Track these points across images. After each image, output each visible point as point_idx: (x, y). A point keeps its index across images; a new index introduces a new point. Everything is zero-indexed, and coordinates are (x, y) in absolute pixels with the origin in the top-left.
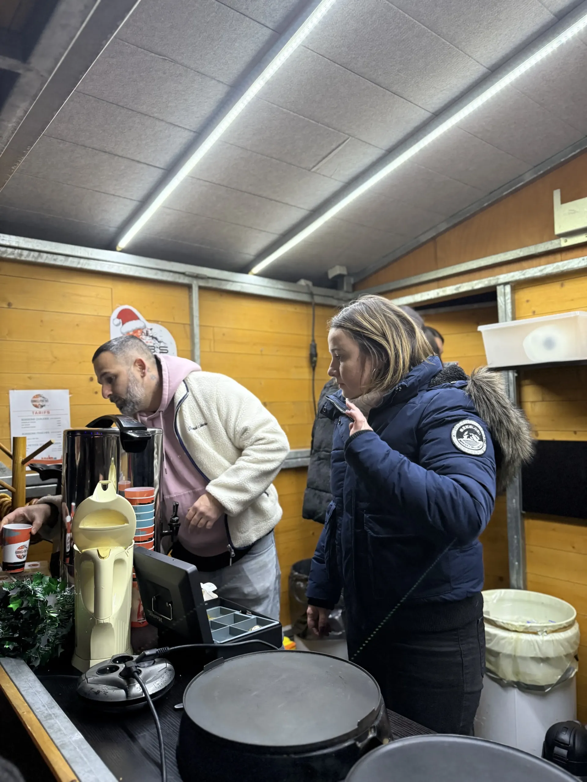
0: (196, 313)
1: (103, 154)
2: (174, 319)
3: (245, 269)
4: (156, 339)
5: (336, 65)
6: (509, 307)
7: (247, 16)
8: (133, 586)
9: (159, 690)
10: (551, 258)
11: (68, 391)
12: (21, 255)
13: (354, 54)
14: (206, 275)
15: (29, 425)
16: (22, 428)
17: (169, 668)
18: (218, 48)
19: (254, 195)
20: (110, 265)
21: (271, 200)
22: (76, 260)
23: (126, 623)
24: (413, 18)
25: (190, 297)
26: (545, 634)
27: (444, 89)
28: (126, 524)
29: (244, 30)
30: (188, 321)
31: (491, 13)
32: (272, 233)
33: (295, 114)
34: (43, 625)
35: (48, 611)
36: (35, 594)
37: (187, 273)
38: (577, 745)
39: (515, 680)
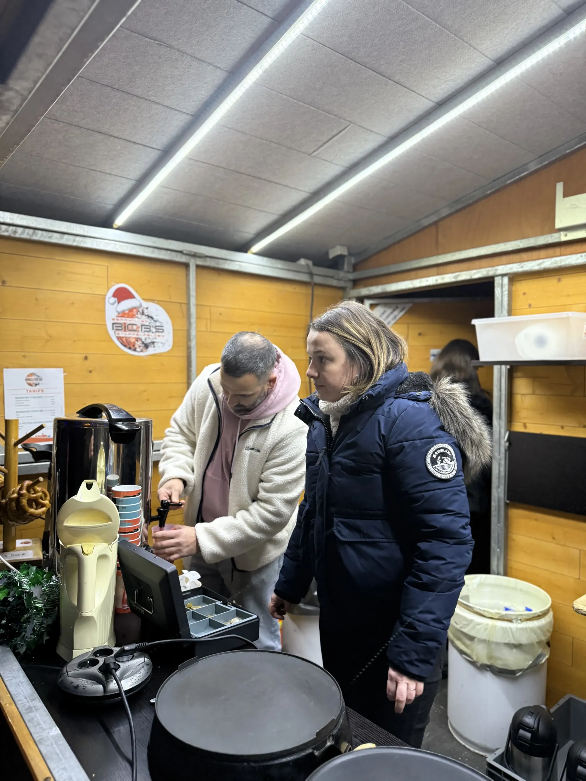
0: (193, 293)
1: (99, 134)
2: (170, 298)
3: (244, 248)
4: (152, 318)
5: (337, 54)
6: (506, 298)
7: (245, 4)
8: (117, 574)
9: (136, 685)
10: (550, 251)
11: (62, 369)
12: (15, 232)
13: (356, 44)
14: (204, 254)
15: (23, 403)
16: (16, 406)
17: (147, 662)
18: (215, 34)
19: (254, 177)
20: (106, 243)
21: (270, 182)
22: (72, 237)
23: (109, 614)
24: (417, 10)
25: (188, 275)
26: (519, 622)
27: (448, 80)
28: (109, 523)
29: (242, 18)
30: (184, 301)
31: (497, 6)
32: (272, 213)
33: (295, 101)
34: (29, 615)
35: (34, 602)
36: (21, 586)
37: (185, 252)
38: (541, 729)
39: (488, 663)
